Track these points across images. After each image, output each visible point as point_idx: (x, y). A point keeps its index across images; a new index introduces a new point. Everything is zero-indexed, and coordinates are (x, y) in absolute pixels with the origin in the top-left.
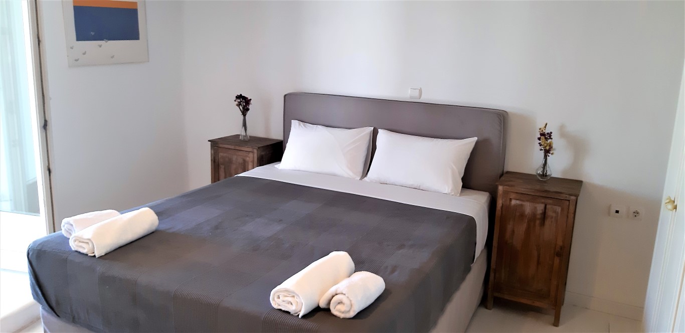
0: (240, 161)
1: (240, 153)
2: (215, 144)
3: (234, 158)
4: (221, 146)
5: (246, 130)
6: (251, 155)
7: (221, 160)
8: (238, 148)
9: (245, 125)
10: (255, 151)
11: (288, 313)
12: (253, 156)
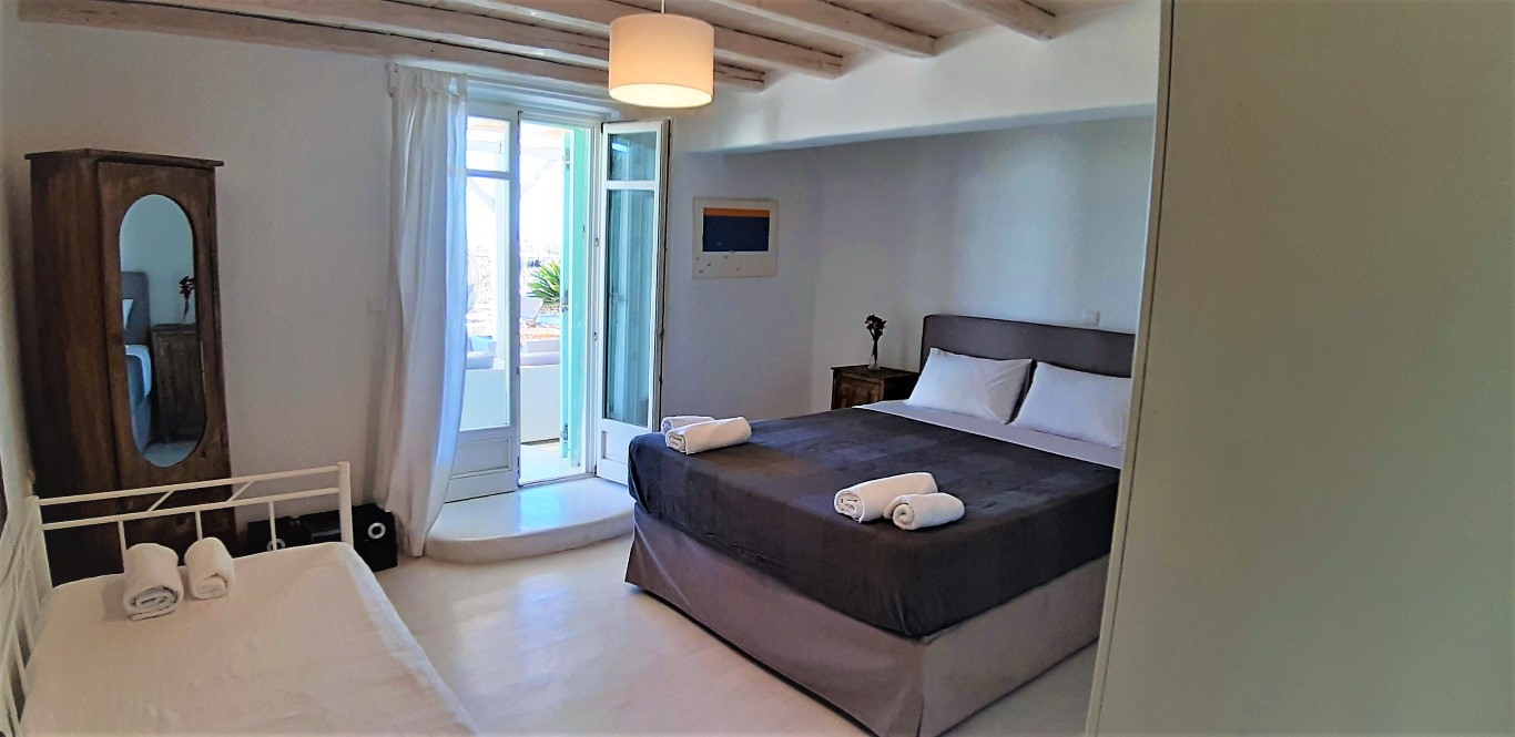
0: (865, 393)
1: (865, 385)
2: (838, 373)
3: (858, 390)
4: (846, 375)
5: (876, 358)
6: (877, 387)
7: (844, 392)
8: (863, 378)
9: (875, 352)
10: (882, 382)
11: (849, 517)
12: (879, 390)
